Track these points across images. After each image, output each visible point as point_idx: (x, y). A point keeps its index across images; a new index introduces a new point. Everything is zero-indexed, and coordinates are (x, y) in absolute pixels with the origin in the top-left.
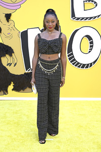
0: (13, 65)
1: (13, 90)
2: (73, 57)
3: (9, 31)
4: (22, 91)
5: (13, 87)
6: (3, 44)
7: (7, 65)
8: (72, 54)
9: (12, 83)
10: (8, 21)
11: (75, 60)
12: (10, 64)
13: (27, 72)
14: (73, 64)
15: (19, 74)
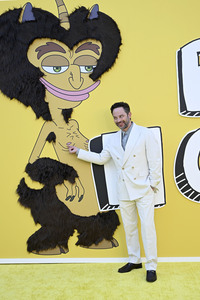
0: (77, 199)
1: (77, 244)
2: (186, 181)
3: (69, 140)
4: (93, 245)
5: (77, 240)
6: (58, 162)
7: (67, 200)
8: (184, 176)
10: (67, 122)
11: (189, 187)
12: (71, 198)
13: (102, 210)
14: (187, 195)
15: (88, 216)
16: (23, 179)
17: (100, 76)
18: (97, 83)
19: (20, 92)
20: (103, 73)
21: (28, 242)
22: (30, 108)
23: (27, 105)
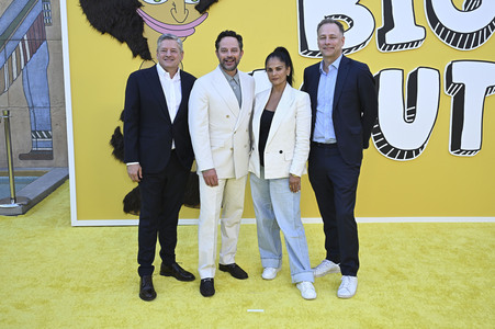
16: (119, 128)
17: (207, 7)
18: (205, 16)
19: (113, 25)
20: (211, 4)
21: (125, 201)
22: (125, 45)
23: (121, 40)
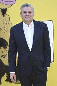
5: (6, 78)
7: (2, 57)
9: (6, 74)
12: (4, 56)
